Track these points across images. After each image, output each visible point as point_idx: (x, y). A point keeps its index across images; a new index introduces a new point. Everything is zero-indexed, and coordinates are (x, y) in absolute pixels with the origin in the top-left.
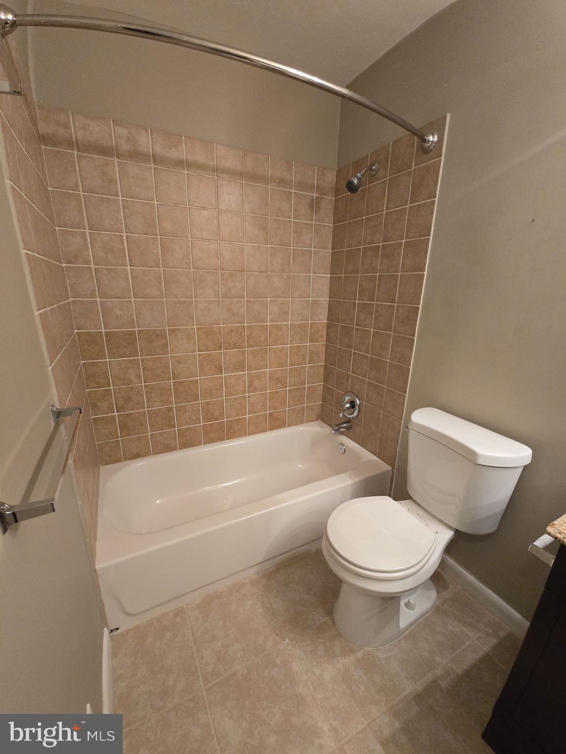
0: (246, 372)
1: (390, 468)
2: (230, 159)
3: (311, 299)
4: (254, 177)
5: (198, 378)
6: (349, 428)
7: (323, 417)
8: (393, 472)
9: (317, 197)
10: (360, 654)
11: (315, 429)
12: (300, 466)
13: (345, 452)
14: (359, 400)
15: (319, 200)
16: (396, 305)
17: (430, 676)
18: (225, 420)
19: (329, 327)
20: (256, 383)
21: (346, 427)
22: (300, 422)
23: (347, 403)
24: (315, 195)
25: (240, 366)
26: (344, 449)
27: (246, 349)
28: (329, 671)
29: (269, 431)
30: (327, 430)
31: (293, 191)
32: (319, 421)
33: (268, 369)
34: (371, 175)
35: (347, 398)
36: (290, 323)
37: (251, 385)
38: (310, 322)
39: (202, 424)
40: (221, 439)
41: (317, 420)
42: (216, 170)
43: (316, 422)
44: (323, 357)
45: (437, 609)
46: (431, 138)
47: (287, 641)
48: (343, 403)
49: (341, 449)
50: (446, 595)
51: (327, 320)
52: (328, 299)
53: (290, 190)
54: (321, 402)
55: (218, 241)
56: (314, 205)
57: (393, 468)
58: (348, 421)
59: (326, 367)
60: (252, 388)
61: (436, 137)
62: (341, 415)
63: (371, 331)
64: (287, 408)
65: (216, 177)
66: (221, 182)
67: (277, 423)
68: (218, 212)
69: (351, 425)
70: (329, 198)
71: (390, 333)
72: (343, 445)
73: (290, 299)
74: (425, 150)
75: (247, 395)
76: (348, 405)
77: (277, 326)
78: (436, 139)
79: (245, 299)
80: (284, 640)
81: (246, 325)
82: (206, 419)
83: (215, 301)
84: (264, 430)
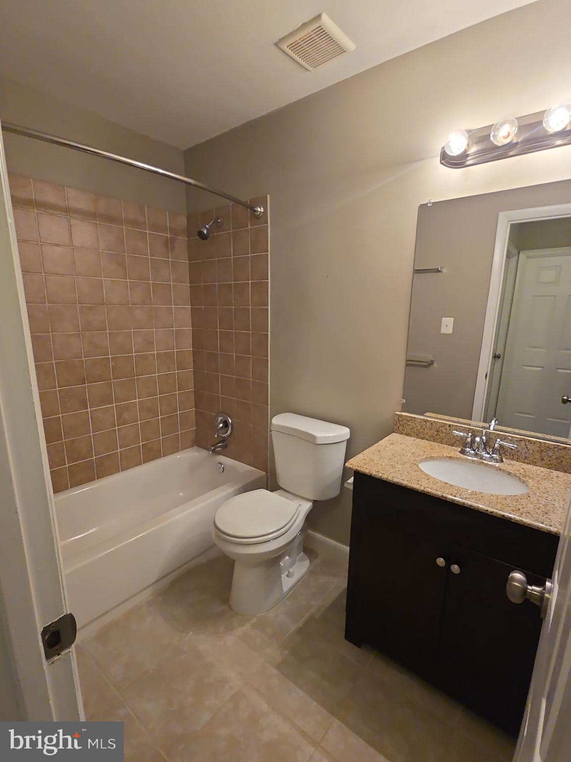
0: (114, 405)
1: (265, 473)
2: (81, 201)
3: (174, 329)
4: (108, 218)
5: (60, 415)
6: (225, 447)
7: (199, 442)
8: (267, 476)
9: (171, 238)
10: (254, 621)
11: (192, 455)
12: (181, 494)
13: (223, 471)
14: (231, 419)
15: (173, 240)
16: (251, 332)
17: (307, 615)
18: (94, 458)
19: (195, 354)
20: (126, 415)
21: (221, 446)
22: (176, 450)
23: (220, 423)
24: (169, 236)
25: (107, 399)
26: (223, 468)
27: (112, 381)
28: (230, 640)
29: (144, 463)
30: (204, 453)
31: (147, 232)
32: (195, 447)
33: (137, 400)
34: (217, 226)
35: (220, 419)
36: (155, 352)
37: (119, 418)
38: (175, 350)
39: (67, 466)
40: (91, 479)
41: (192, 446)
42: (68, 211)
43: (192, 448)
44: (192, 383)
45: (311, 573)
46: (259, 210)
47: (191, 632)
48: (216, 424)
49: (219, 468)
50: (317, 561)
51: (193, 348)
52: (191, 328)
53: (145, 231)
54: (195, 428)
55: (75, 276)
56: (169, 245)
57: (267, 473)
58: (224, 440)
59: (196, 392)
60: (122, 421)
61: (262, 209)
62: (216, 436)
63: (233, 355)
64: (161, 438)
65: (68, 217)
66: (73, 221)
67: (151, 454)
68: (73, 249)
69: (227, 444)
70: (182, 239)
71: (249, 356)
72: (221, 464)
73: (154, 330)
74: (256, 217)
75: (117, 428)
76: (221, 425)
77: (142, 357)
78: (262, 210)
79: (108, 331)
80: (189, 633)
81: (110, 356)
82: (71, 459)
83: (75, 334)
84: (139, 464)
